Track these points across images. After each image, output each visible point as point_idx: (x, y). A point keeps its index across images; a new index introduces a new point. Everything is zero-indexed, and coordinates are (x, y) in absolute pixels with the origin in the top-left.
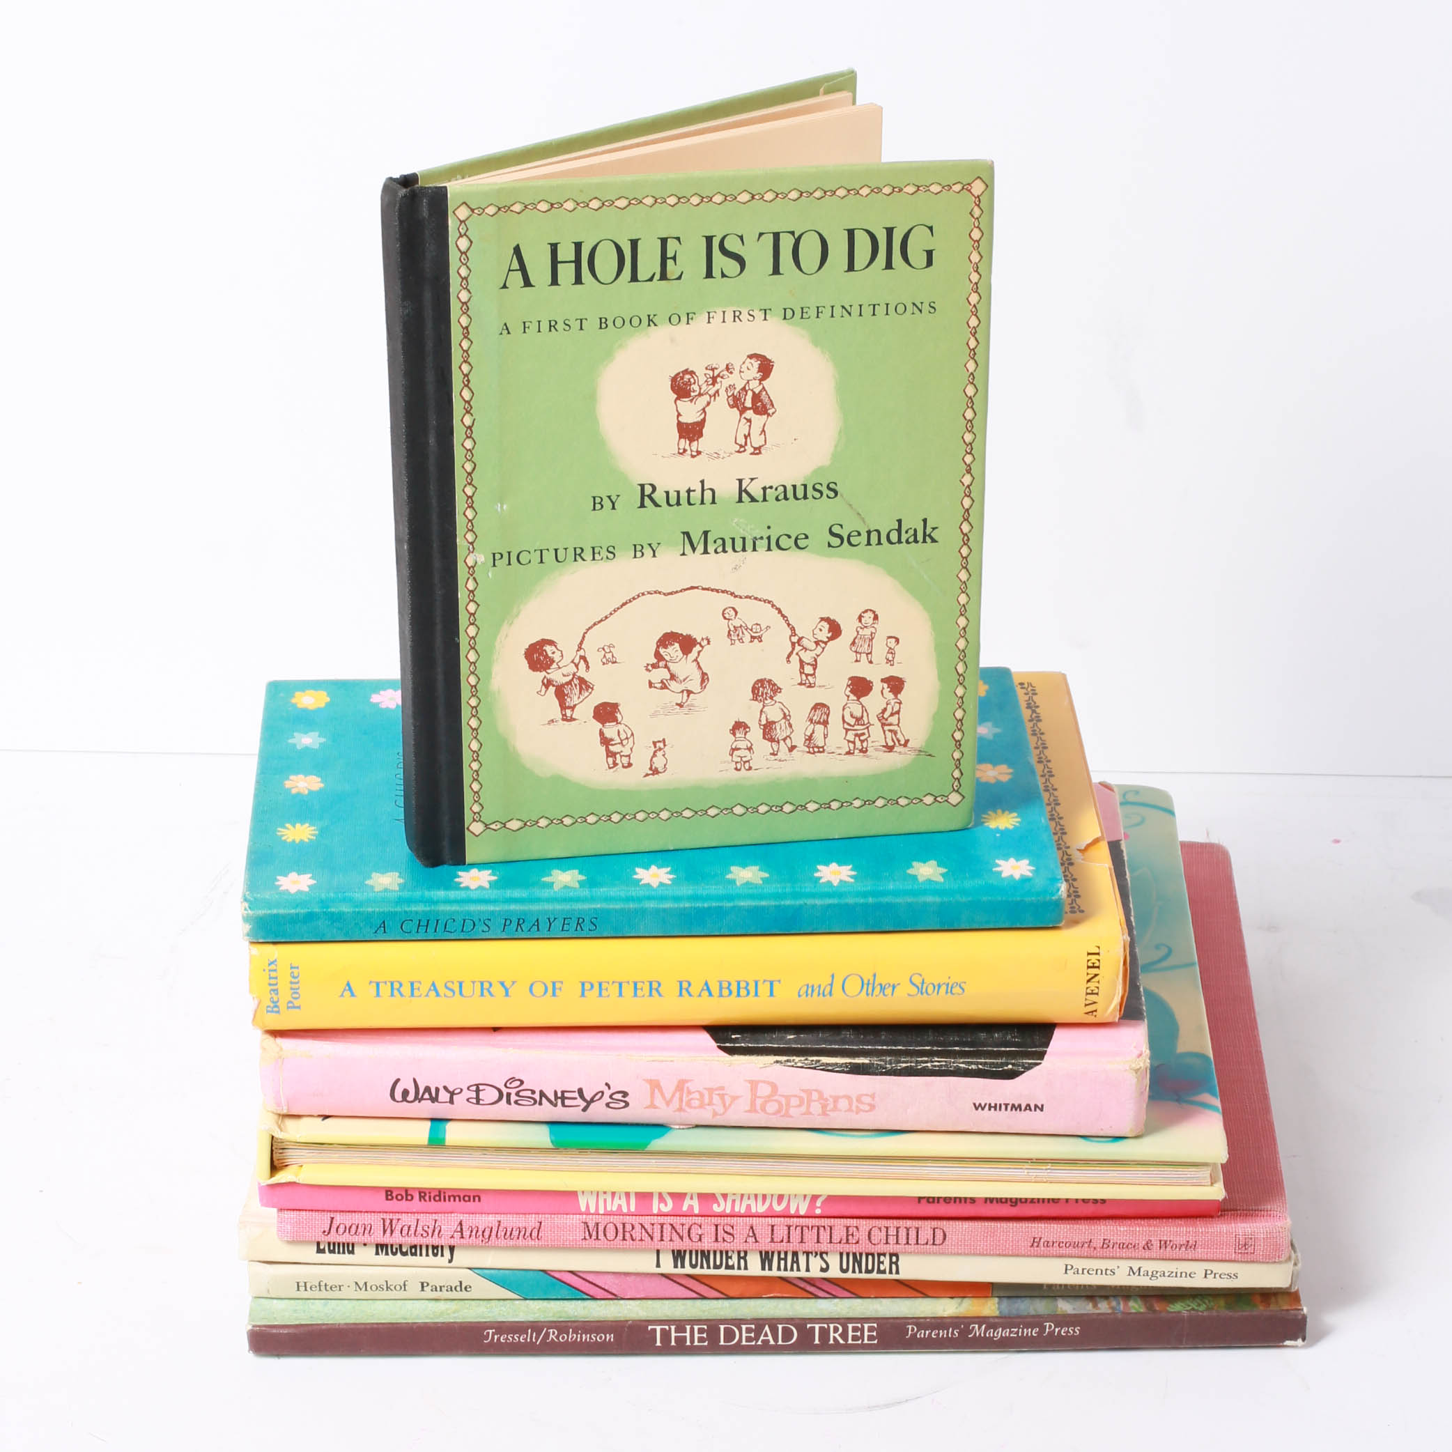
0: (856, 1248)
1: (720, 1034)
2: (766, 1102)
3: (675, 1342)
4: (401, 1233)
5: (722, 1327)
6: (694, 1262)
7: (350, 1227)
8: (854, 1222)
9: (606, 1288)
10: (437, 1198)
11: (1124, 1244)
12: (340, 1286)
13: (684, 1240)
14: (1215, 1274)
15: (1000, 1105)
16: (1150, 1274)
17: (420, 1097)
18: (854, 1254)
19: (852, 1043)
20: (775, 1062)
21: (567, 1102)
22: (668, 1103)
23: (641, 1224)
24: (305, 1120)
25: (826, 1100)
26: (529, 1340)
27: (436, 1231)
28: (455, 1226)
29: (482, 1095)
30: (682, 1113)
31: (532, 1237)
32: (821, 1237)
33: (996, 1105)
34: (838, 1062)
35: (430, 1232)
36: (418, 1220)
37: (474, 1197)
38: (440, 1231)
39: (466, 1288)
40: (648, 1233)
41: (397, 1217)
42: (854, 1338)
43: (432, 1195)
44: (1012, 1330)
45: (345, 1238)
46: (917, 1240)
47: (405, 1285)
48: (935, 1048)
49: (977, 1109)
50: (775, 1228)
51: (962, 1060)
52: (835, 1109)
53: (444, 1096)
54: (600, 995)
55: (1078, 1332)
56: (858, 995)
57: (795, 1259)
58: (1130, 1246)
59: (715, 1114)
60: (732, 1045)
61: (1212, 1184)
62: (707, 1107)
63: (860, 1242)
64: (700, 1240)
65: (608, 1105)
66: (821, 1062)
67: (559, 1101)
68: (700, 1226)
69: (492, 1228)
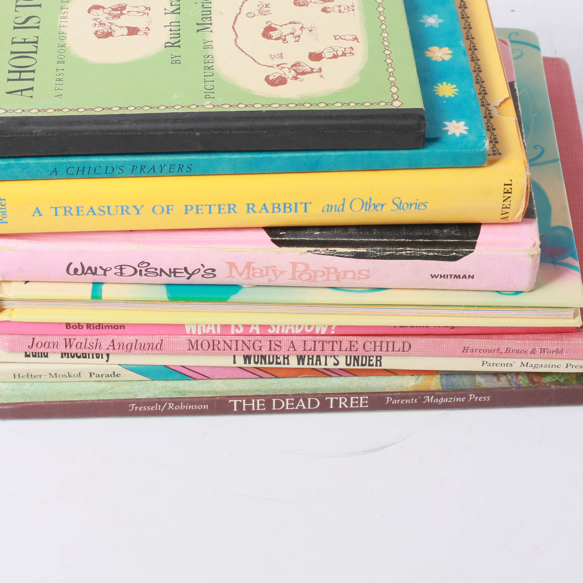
0: (355, 354)
1: (273, 232)
2: (301, 274)
3: (246, 409)
4: (76, 346)
5: (274, 400)
6: (256, 361)
7: (45, 344)
8: (354, 338)
9: (203, 374)
10: (98, 327)
11: (519, 350)
12: (40, 376)
13: (251, 350)
14: (573, 366)
15: (447, 275)
16: (533, 366)
17: (85, 272)
18: (355, 357)
19: (355, 237)
20: (307, 252)
21: (177, 275)
22: (241, 275)
23: (224, 341)
24: (13, 284)
25: (339, 273)
26: (156, 409)
27: (98, 345)
28: (109, 342)
29: (124, 271)
30: (249, 280)
31: (158, 348)
32: (335, 348)
33: (445, 275)
34: (347, 251)
35: (94, 346)
36: (86, 339)
37: (121, 326)
38: (100, 346)
39: (117, 375)
40: (228, 346)
41: (74, 338)
42: (354, 405)
43: (95, 326)
44: (450, 398)
45: (43, 350)
46: (393, 349)
47: (80, 374)
48: (407, 240)
49: (433, 277)
50: (306, 342)
51: (424, 250)
52: (345, 277)
53: (100, 272)
54: (197, 213)
55: (489, 399)
56: (359, 211)
57: (318, 359)
58: (522, 352)
59: (270, 280)
60: (280, 239)
61: (574, 318)
62: (265, 277)
63: (358, 350)
64: (260, 349)
65: (203, 276)
66: (336, 251)
67: (172, 274)
68: (260, 342)
69: (132, 344)
